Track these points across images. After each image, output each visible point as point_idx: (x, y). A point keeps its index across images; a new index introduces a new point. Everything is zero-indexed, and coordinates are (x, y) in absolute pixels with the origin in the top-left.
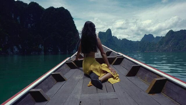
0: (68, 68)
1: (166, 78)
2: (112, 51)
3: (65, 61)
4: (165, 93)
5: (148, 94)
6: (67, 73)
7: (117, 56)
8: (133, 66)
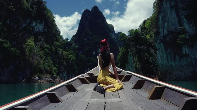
0: (80, 83)
1: (165, 85)
2: (122, 71)
3: (78, 77)
4: (163, 98)
5: (149, 99)
6: (79, 87)
7: (126, 74)
8: (139, 80)
